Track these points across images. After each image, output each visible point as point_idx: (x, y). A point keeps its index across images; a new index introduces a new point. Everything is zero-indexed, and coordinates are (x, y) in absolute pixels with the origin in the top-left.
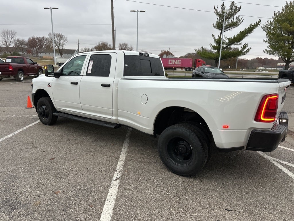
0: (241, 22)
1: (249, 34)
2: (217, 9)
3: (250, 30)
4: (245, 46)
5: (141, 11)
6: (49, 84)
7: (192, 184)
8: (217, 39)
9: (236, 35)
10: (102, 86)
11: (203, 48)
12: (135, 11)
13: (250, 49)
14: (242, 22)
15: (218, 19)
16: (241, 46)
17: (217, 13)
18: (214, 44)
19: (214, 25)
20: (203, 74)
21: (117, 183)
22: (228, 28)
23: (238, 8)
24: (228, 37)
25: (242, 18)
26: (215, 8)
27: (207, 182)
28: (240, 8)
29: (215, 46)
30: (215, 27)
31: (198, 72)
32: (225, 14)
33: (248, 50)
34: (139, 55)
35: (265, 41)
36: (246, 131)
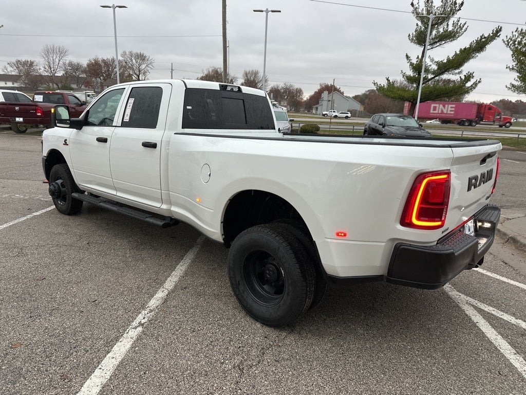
0: (463, 30)
1: (477, 54)
2: (417, 6)
3: (480, 45)
4: (468, 77)
5: (273, 11)
6: (66, 140)
7: (280, 344)
8: (415, 63)
9: (451, 55)
10: (143, 145)
11: (389, 81)
12: (262, 11)
13: (479, 82)
14: (465, 31)
15: (417, 25)
16: (460, 77)
17: (417, 14)
18: (410, 73)
19: (411, 36)
20: (383, 127)
21: (136, 333)
22: (438, 41)
23: (458, 5)
24: (436, 60)
25: (465, 24)
26: (412, 4)
27: (311, 341)
28: (462, 4)
29: (412, 75)
30: (412, 40)
31: (374, 125)
32: (431, 16)
33: (476, 84)
34: (219, 89)
35: (511, 67)
36: (384, 244)
